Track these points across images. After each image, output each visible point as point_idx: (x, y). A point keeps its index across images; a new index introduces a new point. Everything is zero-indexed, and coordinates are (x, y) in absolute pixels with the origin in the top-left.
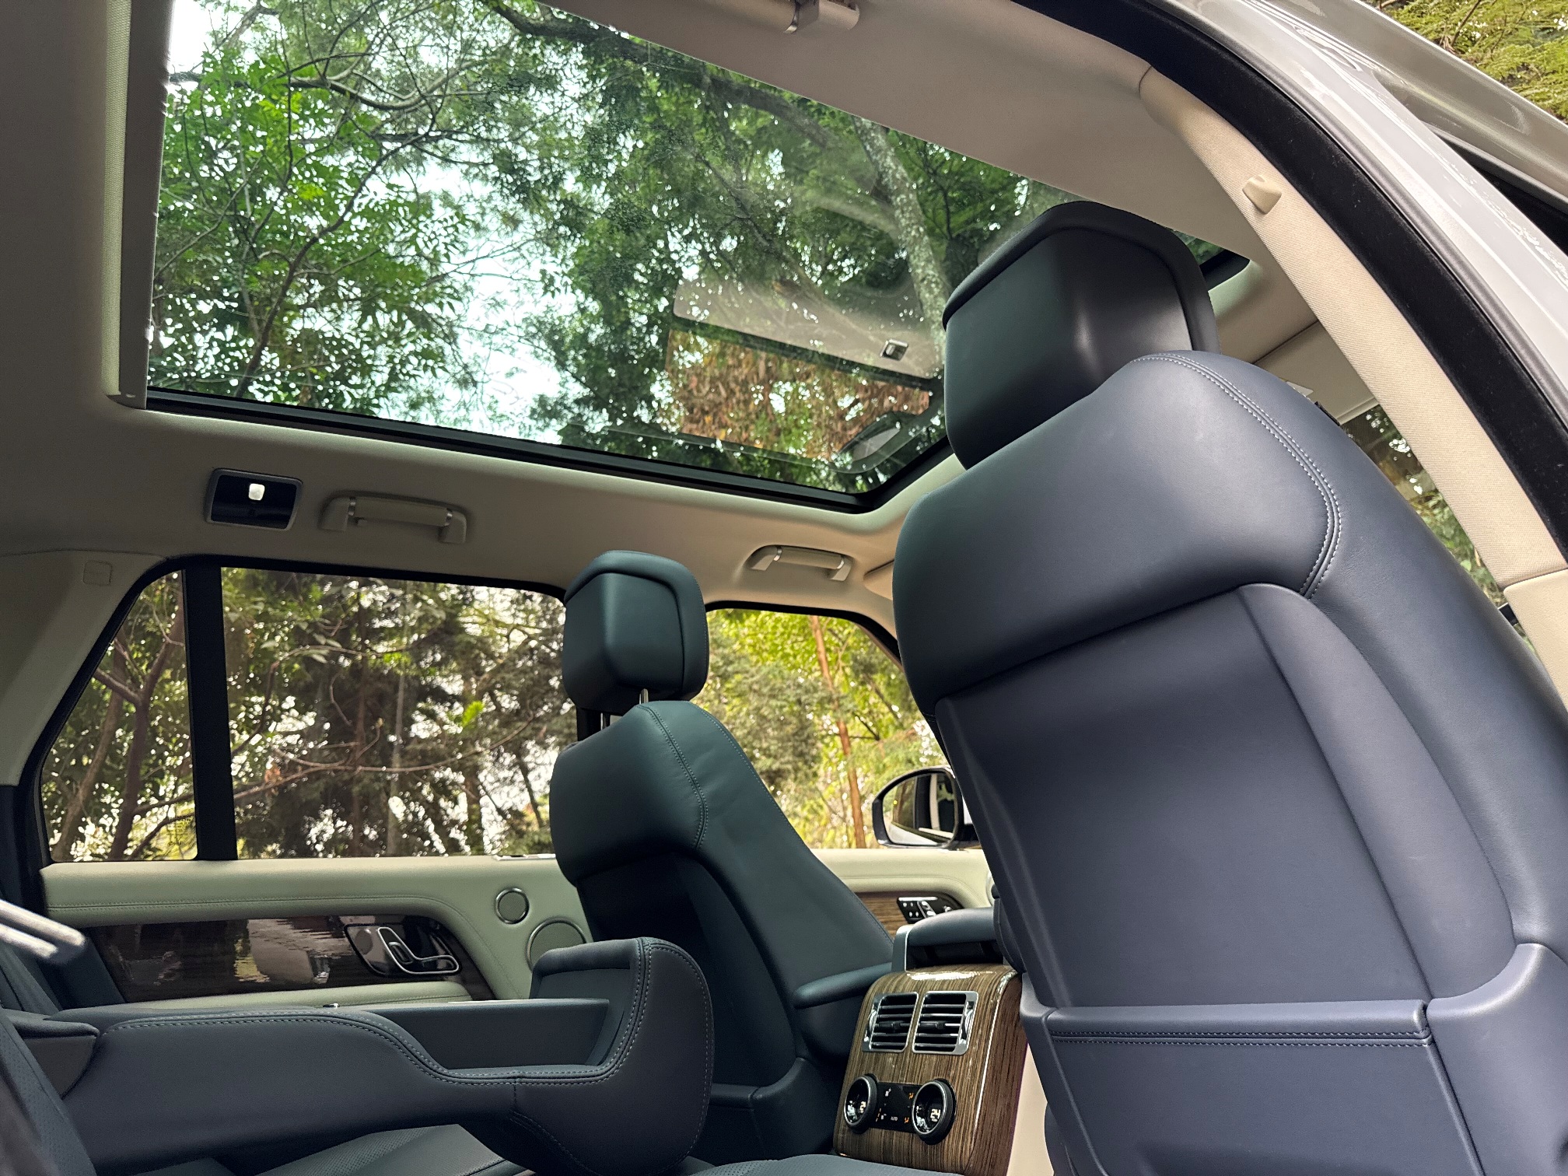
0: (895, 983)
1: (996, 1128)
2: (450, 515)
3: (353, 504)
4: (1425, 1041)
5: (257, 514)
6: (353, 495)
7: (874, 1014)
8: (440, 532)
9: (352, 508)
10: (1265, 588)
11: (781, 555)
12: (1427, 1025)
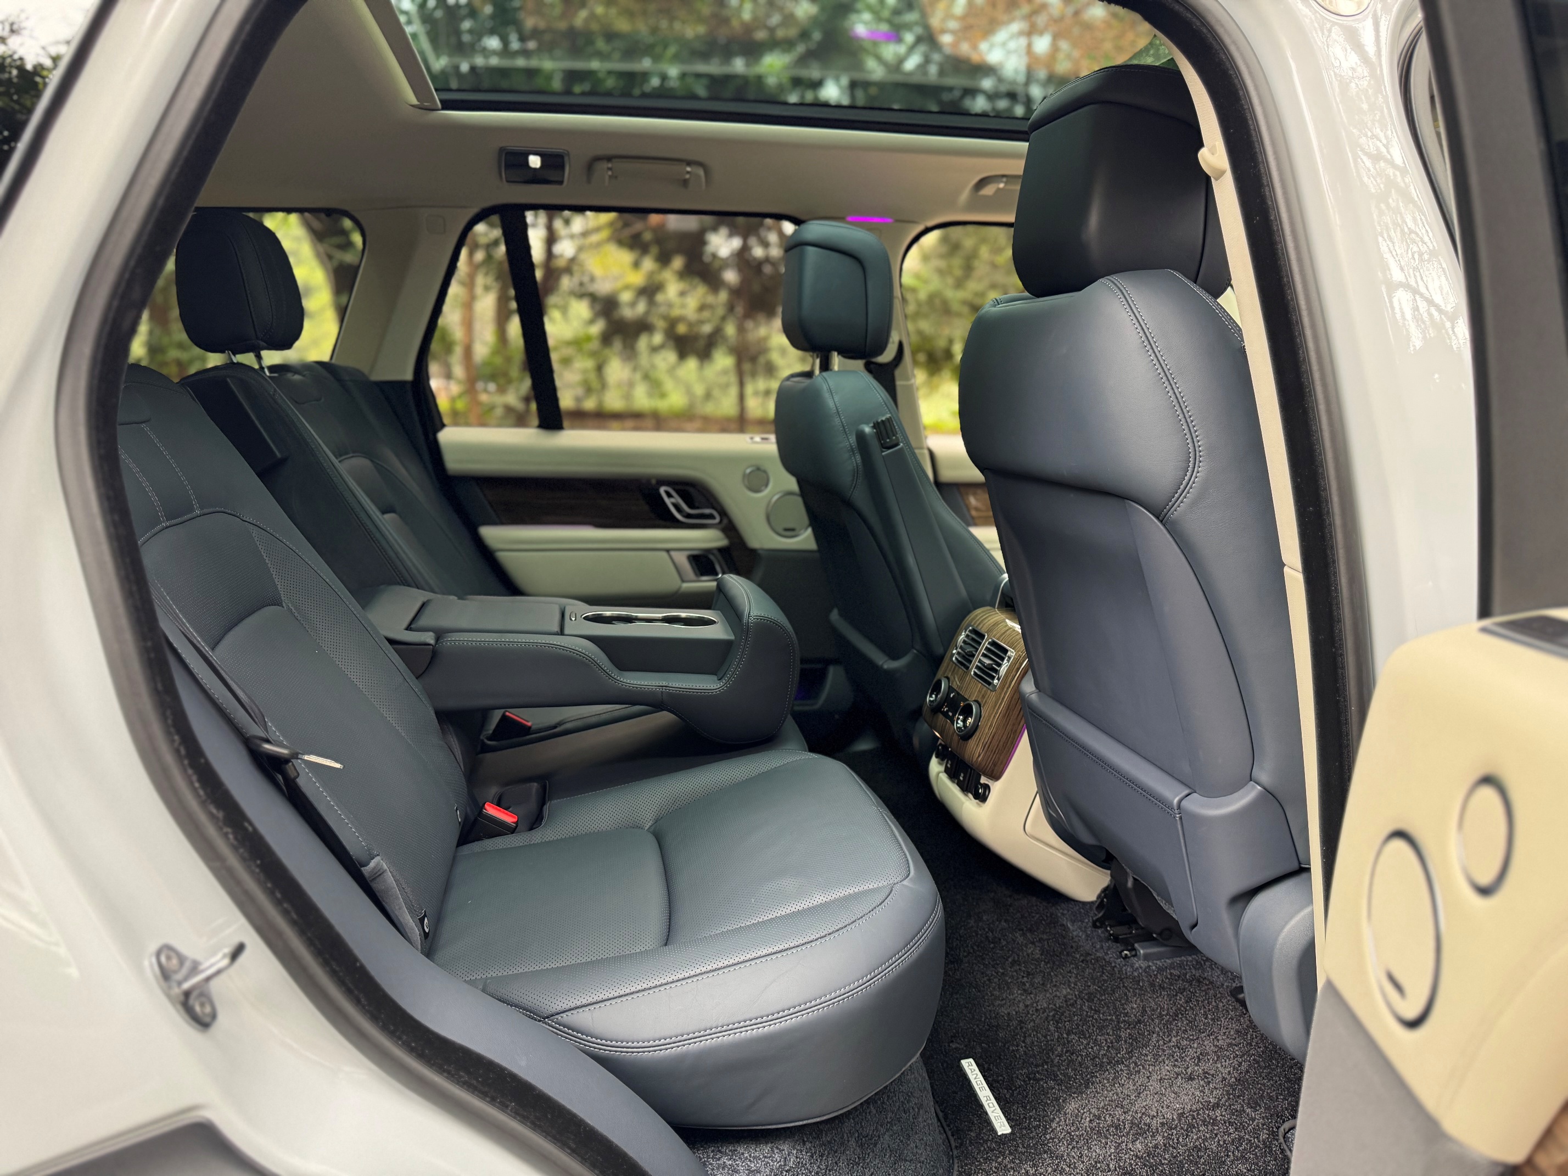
0: (987, 615)
1: (1001, 743)
2: (689, 169)
3: (610, 165)
4: (1178, 815)
5: (535, 178)
6: (609, 159)
7: (962, 637)
8: (685, 183)
9: (610, 169)
10: (1138, 508)
11: (1006, 183)
12: (1179, 807)
